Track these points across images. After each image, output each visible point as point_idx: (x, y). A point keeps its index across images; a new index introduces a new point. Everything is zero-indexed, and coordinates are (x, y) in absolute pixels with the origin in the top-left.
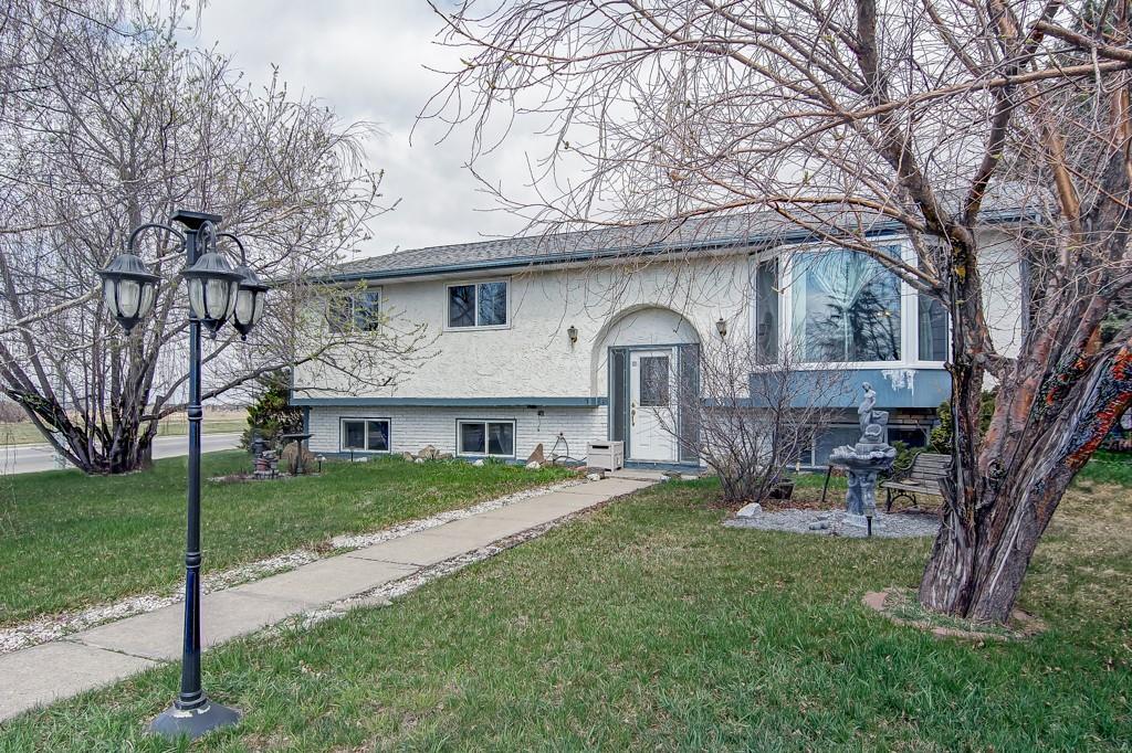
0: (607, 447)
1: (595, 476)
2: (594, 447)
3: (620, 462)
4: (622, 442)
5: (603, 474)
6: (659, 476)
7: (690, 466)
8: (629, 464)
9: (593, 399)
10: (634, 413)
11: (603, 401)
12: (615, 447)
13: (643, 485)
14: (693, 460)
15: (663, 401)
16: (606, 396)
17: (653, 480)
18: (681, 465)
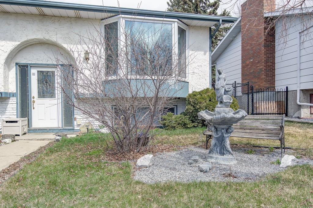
0: (16, 122)
1: (8, 140)
2: (7, 122)
3: (26, 130)
4: (27, 118)
5: (14, 138)
6: (52, 136)
7: (69, 130)
8: (31, 130)
9: (6, 93)
10: (34, 102)
11: (13, 95)
12: (22, 122)
13: (44, 143)
14: (70, 126)
15: (52, 95)
16: (15, 92)
17: (49, 140)
18: (64, 129)
